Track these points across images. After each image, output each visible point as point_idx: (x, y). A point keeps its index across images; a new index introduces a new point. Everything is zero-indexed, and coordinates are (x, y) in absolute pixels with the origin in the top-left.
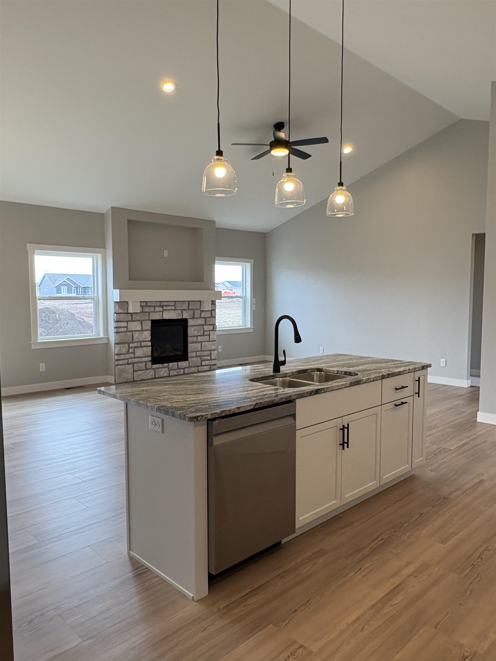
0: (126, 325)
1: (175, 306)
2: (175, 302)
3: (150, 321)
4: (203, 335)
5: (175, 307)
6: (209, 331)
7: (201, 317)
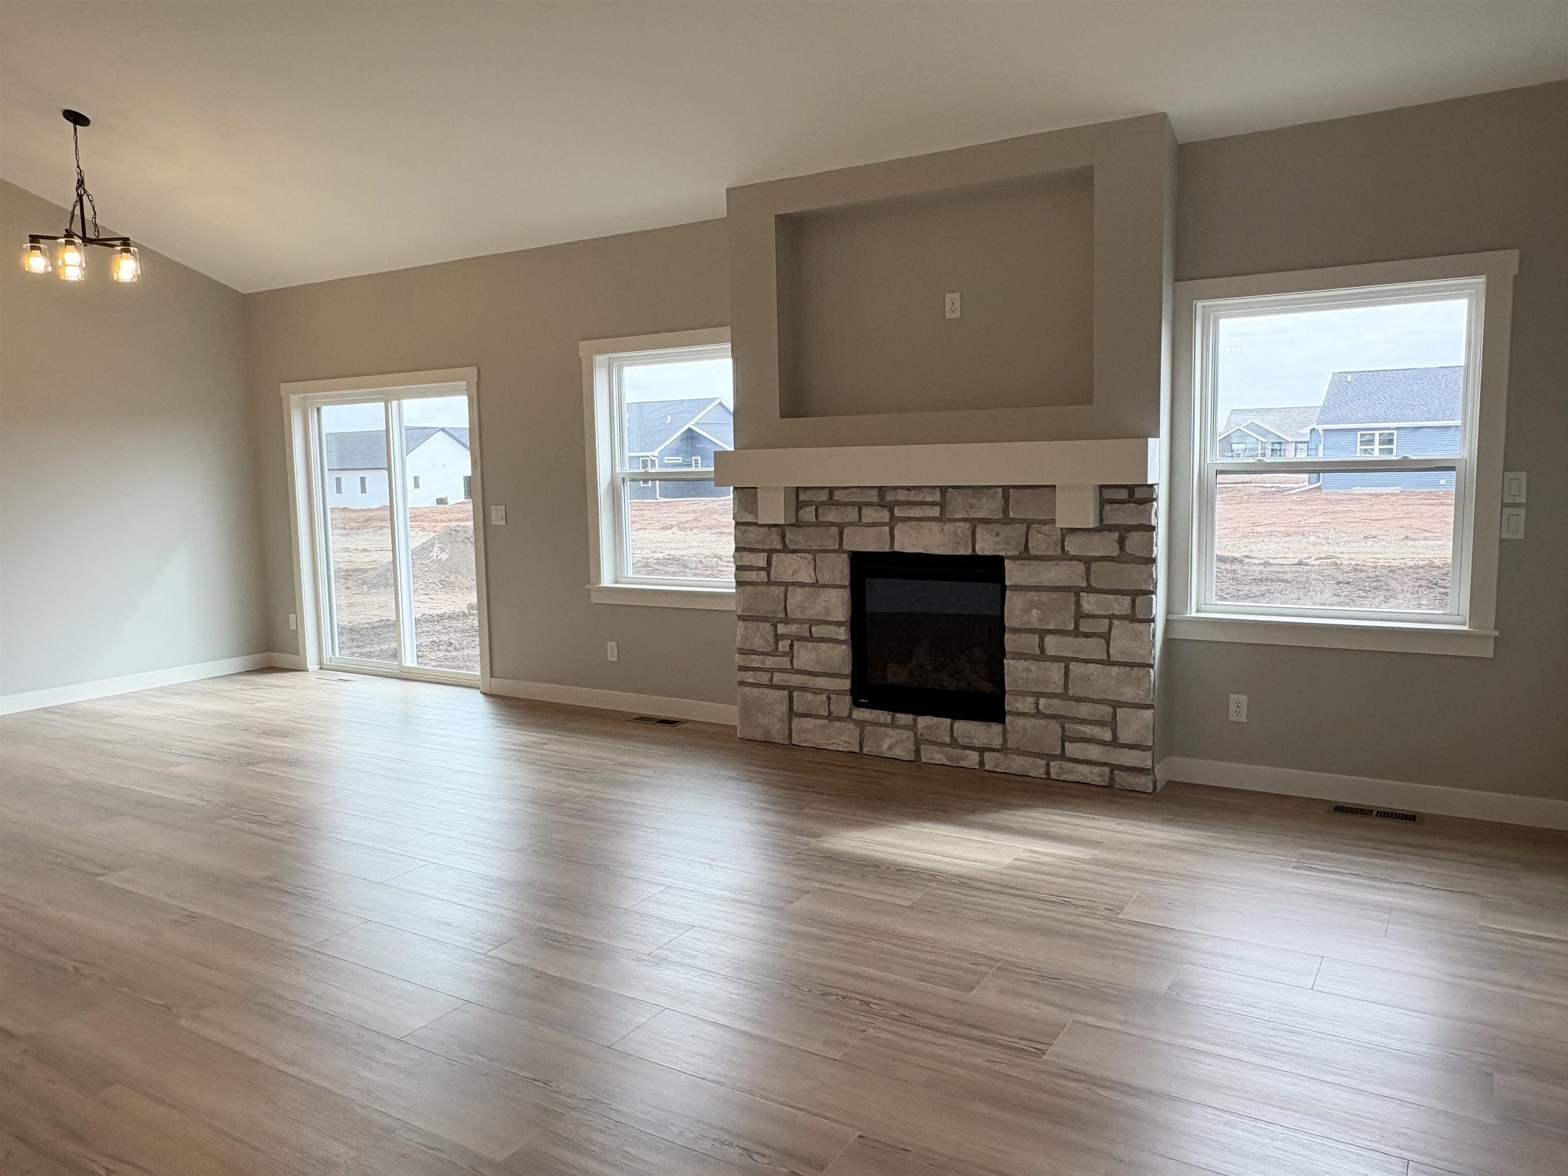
0: (762, 563)
1: (943, 505)
2: (943, 489)
3: (845, 556)
4: (1076, 632)
5: (942, 512)
6: (1112, 617)
7: (1064, 556)
